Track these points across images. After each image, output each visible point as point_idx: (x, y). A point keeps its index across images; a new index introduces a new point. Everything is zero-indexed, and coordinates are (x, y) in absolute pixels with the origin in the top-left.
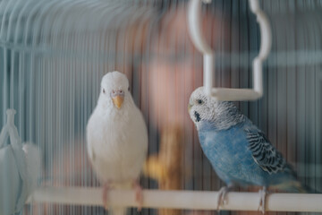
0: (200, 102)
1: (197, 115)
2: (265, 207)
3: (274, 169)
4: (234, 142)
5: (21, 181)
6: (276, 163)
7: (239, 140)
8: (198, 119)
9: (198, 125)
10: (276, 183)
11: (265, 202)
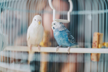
0: (54, 24)
1: (54, 28)
2: (69, 51)
3: (73, 42)
4: (63, 35)
5: (3, 43)
6: (74, 41)
7: (65, 34)
8: (54, 29)
9: (54, 30)
10: (73, 46)
11: (69, 50)
